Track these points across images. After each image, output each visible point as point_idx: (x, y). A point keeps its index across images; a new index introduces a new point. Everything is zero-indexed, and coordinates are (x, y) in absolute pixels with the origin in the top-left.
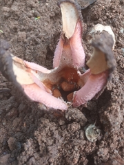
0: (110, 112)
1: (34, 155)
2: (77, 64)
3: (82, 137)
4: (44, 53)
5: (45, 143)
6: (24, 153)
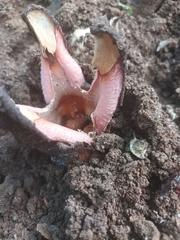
0: (145, 108)
1: (87, 211)
2: (76, 82)
3: (130, 158)
4: (26, 92)
5: (93, 187)
6: (72, 219)
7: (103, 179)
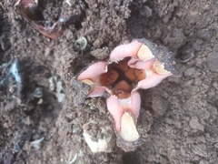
7: (106, 22)
